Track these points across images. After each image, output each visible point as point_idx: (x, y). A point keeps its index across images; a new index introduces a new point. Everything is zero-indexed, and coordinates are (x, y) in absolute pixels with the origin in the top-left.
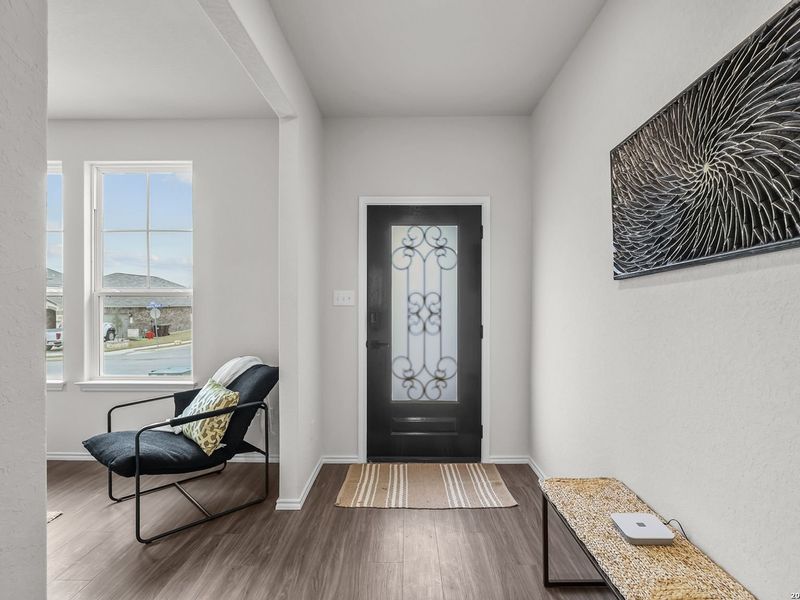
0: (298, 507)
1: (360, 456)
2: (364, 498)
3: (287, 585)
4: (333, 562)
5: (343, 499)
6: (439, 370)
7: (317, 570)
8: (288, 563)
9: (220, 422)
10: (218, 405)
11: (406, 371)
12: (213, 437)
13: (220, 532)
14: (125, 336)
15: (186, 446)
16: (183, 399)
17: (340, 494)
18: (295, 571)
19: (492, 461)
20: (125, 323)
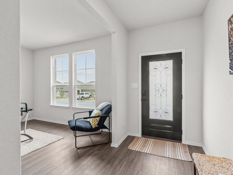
0: (117, 147)
1: (139, 134)
2: (137, 148)
3: (106, 169)
4: (121, 165)
5: (130, 147)
6: (166, 110)
7: (116, 167)
8: (108, 163)
9: (96, 119)
10: (96, 115)
11: (154, 109)
12: (95, 123)
13: (95, 150)
14: (93, 97)
15: (88, 125)
16: (91, 112)
17: (130, 145)
18: (110, 165)
19: (186, 143)
20: (93, 94)
